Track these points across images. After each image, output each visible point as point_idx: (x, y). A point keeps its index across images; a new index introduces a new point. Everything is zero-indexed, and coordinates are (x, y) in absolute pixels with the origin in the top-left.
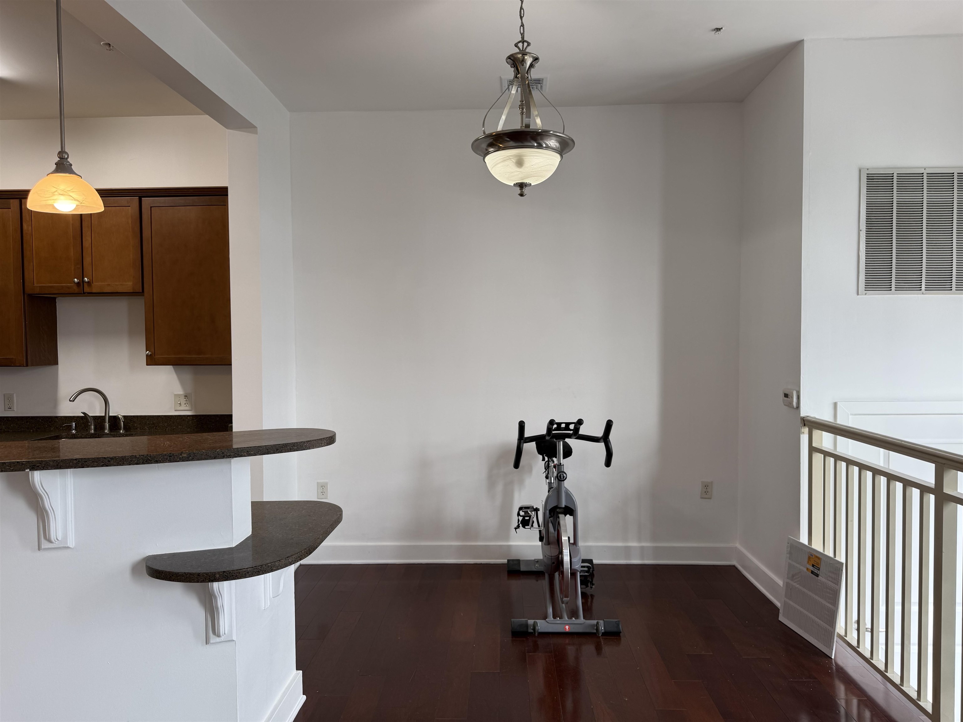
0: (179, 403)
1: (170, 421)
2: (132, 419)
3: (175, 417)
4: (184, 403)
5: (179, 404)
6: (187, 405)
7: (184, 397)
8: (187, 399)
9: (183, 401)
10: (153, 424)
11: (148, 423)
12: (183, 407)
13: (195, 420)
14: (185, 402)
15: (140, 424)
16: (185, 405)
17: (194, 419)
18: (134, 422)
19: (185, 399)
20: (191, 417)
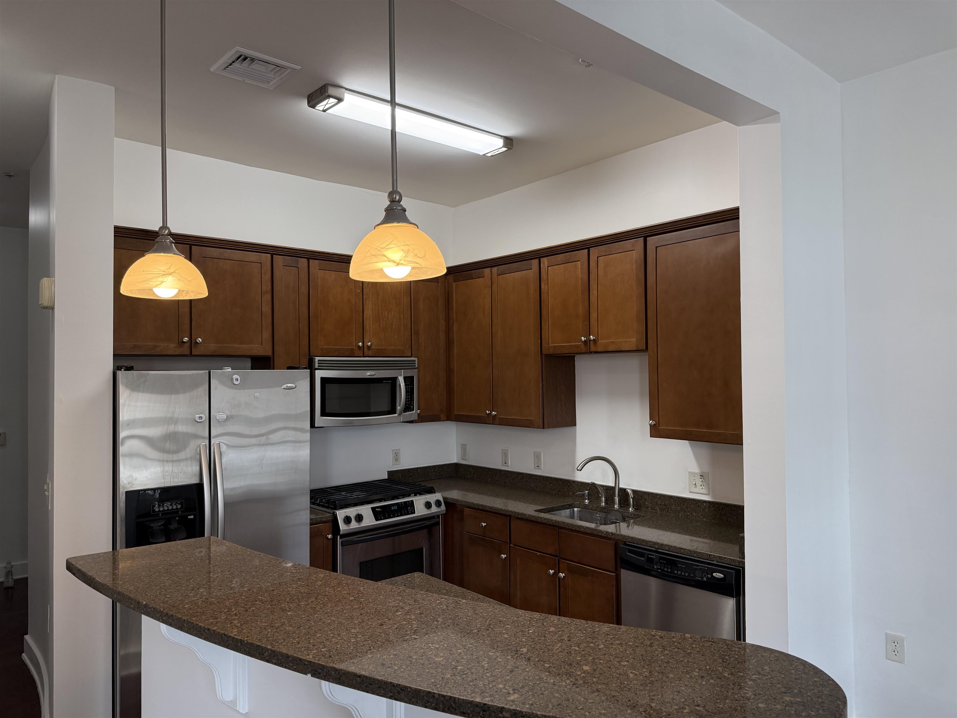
0: (694, 483)
1: (684, 504)
2: (643, 496)
3: (689, 500)
4: (700, 485)
5: (694, 485)
6: (703, 487)
7: (700, 477)
8: (703, 480)
9: (699, 481)
10: (665, 505)
11: (659, 503)
12: (699, 489)
13: (713, 509)
14: (701, 483)
15: (651, 502)
16: (701, 487)
17: (711, 506)
18: (645, 499)
19: (701, 480)
20: (707, 504)
